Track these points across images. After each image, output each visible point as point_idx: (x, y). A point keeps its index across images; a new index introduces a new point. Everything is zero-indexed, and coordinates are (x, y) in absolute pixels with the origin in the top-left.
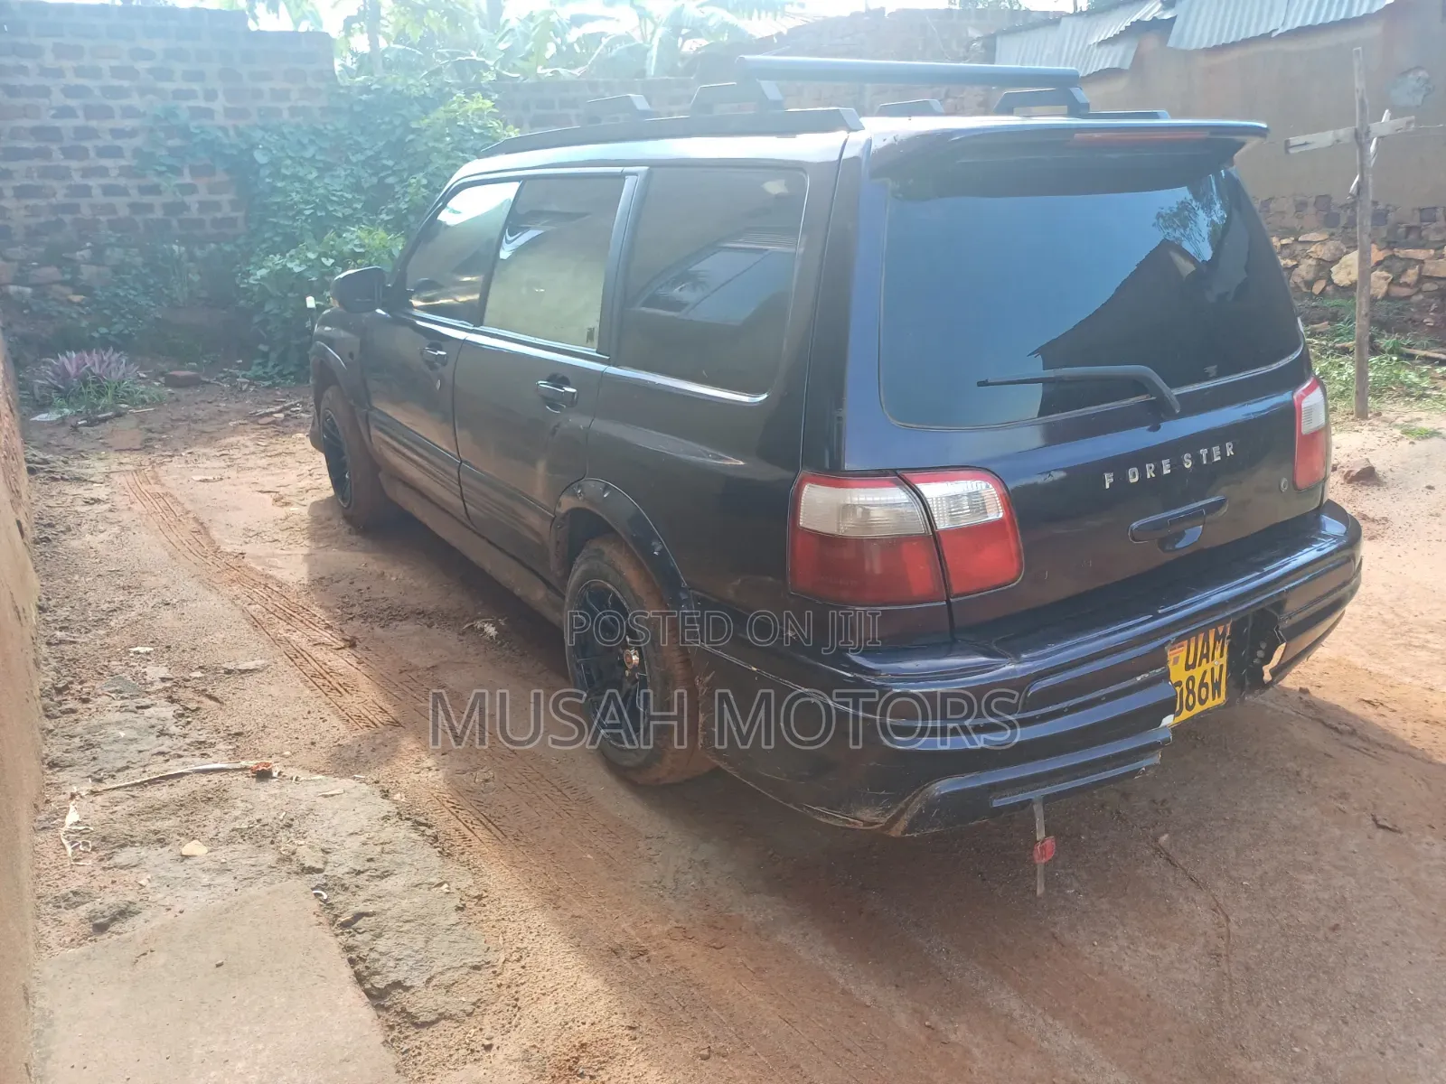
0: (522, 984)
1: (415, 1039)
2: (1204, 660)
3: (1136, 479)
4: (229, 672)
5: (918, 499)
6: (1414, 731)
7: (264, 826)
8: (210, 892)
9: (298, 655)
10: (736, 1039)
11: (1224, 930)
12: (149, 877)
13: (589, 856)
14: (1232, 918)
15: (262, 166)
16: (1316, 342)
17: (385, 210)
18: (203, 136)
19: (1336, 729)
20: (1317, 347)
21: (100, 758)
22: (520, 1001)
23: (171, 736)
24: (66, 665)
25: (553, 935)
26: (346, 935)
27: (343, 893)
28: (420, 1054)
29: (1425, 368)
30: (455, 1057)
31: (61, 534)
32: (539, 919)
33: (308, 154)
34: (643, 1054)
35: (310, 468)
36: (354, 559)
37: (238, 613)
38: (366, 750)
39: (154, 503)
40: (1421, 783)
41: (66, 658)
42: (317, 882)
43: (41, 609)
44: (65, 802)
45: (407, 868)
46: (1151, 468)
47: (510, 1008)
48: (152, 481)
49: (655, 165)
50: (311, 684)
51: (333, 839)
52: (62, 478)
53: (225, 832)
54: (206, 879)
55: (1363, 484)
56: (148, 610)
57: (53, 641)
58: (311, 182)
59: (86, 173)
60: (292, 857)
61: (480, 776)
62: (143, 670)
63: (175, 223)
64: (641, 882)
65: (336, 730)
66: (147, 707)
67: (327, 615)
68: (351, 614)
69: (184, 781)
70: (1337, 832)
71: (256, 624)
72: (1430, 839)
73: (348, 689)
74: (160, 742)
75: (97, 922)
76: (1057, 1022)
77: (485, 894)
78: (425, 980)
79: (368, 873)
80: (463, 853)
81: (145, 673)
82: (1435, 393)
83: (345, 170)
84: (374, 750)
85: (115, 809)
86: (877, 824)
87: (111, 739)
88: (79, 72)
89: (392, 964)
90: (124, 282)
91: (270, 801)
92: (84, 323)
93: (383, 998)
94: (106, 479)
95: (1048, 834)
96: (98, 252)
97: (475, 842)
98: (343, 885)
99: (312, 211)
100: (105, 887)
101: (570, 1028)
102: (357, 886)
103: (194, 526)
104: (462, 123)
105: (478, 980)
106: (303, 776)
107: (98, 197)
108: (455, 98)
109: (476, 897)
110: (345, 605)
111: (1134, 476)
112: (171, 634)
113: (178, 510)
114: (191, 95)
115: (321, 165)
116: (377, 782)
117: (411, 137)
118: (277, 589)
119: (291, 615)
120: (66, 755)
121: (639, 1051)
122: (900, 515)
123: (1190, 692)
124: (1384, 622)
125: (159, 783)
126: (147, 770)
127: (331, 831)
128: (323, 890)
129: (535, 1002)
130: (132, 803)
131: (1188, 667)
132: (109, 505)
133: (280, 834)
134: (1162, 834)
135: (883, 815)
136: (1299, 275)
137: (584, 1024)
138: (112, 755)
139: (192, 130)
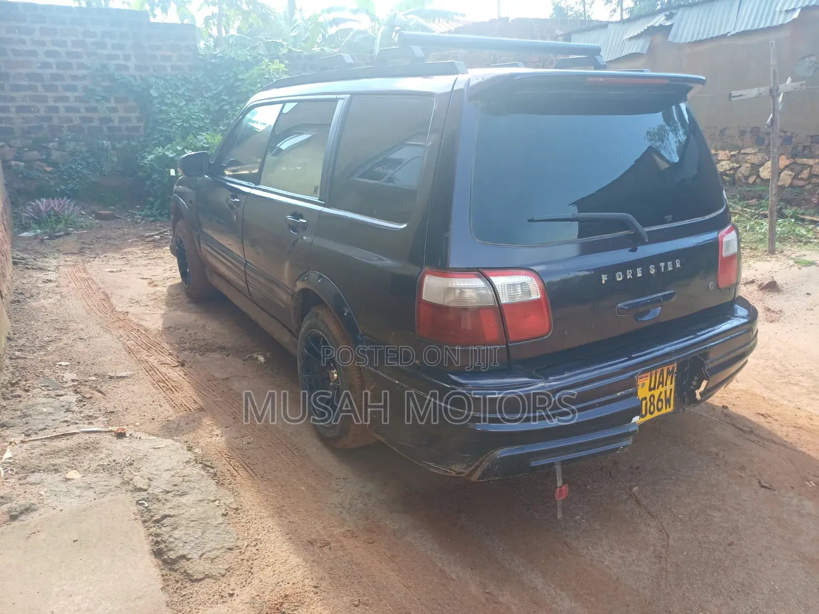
0: (256, 559)
1: (190, 588)
2: (661, 386)
3: (621, 279)
4: (111, 378)
5: (490, 285)
6: (788, 432)
7: (117, 464)
8: (79, 500)
9: (151, 369)
10: (375, 596)
11: (665, 543)
12: (46, 490)
13: (303, 488)
14: (671, 536)
15: (154, 98)
16: (749, 210)
17: (222, 124)
18: (123, 80)
19: (741, 430)
20: (750, 213)
21: (31, 423)
22: (253, 569)
23: (73, 412)
24: (19, 370)
25: (276, 532)
26: (157, 527)
27: (158, 503)
28: (192, 597)
29: (811, 227)
30: (212, 600)
31: (27, 299)
32: (270, 523)
33: (180, 92)
34: (320, 602)
35: (171, 266)
36: (188, 317)
37: (120, 345)
38: (183, 424)
39: (82, 283)
40: (789, 462)
41: (19, 366)
42: (143, 497)
43: (9, 339)
44: (6, 447)
45: (196, 491)
46: (630, 272)
47: (247, 573)
48: (82, 271)
49: (353, 94)
50: (156, 385)
51: (156, 473)
52: (32, 268)
53: (94, 465)
54: (78, 492)
55: (769, 291)
56: (70, 342)
57: (13, 357)
58: (181, 107)
59: (57, 99)
60: (130, 482)
61: (246, 440)
62: (62, 375)
63: (105, 129)
64: (331, 504)
65: (168, 412)
66: (61, 395)
67: (170, 347)
68: (184, 347)
69: (75, 437)
70: (737, 489)
71: (130, 351)
72: (791, 494)
73: (177, 389)
74: (66, 415)
75: (12, 514)
76: (563, 593)
77: (240, 507)
78: (199, 555)
79: (173, 493)
80: (230, 484)
81: (63, 377)
82: (815, 240)
83: (201, 101)
84: (187, 424)
85: (33, 451)
86: (463, 473)
87: (38, 412)
88: (55, 43)
89: (181, 545)
90: (75, 160)
91: (122, 450)
92: (52, 183)
93: (175, 564)
94: (57, 269)
95: (564, 483)
96: (62, 143)
97: (238, 478)
98: (158, 499)
99: (181, 123)
100: (20, 495)
101: (280, 586)
102: (166, 500)
103: (103, 296)
104: (267, 76)
105: (229, 556)
106: (144, 436)
107: (63, 113)
108: (263, 62)
109: (235, 509)
110: (181, 342)
111: (620, 277)
112: (81, 356)
113: (93, 286)
114: (116, 57)
115: (188, 98)
116: (186, 442)
117: (238, 83)
118: (143, 332)
119: (150, 347)
120: (11, 420)
121: (318, 600)
122: (480, 295)
123: (652, 404)
124: (775, 370)
125: (61, 438)
126: (56, 430)
127: (155, 468)
128: (146, 501)
129: (262, 570)
130: (44, 448)
131: (650, 390)
132: (56, 284)
133: (125, 469)
134: (635, 486)
135: (467, 468)
136: (741, 173)
137: (288, 583)
138: (37, 422)
139: (117, 77)
